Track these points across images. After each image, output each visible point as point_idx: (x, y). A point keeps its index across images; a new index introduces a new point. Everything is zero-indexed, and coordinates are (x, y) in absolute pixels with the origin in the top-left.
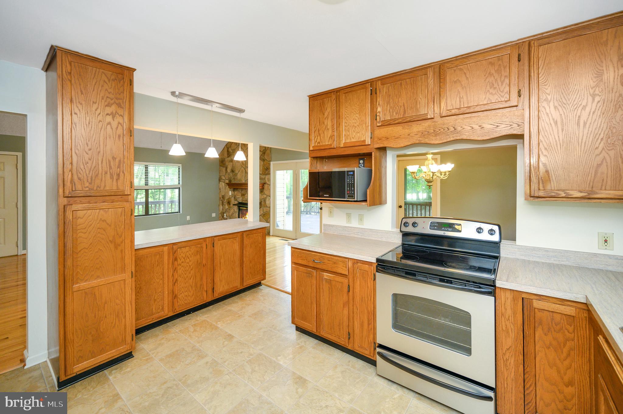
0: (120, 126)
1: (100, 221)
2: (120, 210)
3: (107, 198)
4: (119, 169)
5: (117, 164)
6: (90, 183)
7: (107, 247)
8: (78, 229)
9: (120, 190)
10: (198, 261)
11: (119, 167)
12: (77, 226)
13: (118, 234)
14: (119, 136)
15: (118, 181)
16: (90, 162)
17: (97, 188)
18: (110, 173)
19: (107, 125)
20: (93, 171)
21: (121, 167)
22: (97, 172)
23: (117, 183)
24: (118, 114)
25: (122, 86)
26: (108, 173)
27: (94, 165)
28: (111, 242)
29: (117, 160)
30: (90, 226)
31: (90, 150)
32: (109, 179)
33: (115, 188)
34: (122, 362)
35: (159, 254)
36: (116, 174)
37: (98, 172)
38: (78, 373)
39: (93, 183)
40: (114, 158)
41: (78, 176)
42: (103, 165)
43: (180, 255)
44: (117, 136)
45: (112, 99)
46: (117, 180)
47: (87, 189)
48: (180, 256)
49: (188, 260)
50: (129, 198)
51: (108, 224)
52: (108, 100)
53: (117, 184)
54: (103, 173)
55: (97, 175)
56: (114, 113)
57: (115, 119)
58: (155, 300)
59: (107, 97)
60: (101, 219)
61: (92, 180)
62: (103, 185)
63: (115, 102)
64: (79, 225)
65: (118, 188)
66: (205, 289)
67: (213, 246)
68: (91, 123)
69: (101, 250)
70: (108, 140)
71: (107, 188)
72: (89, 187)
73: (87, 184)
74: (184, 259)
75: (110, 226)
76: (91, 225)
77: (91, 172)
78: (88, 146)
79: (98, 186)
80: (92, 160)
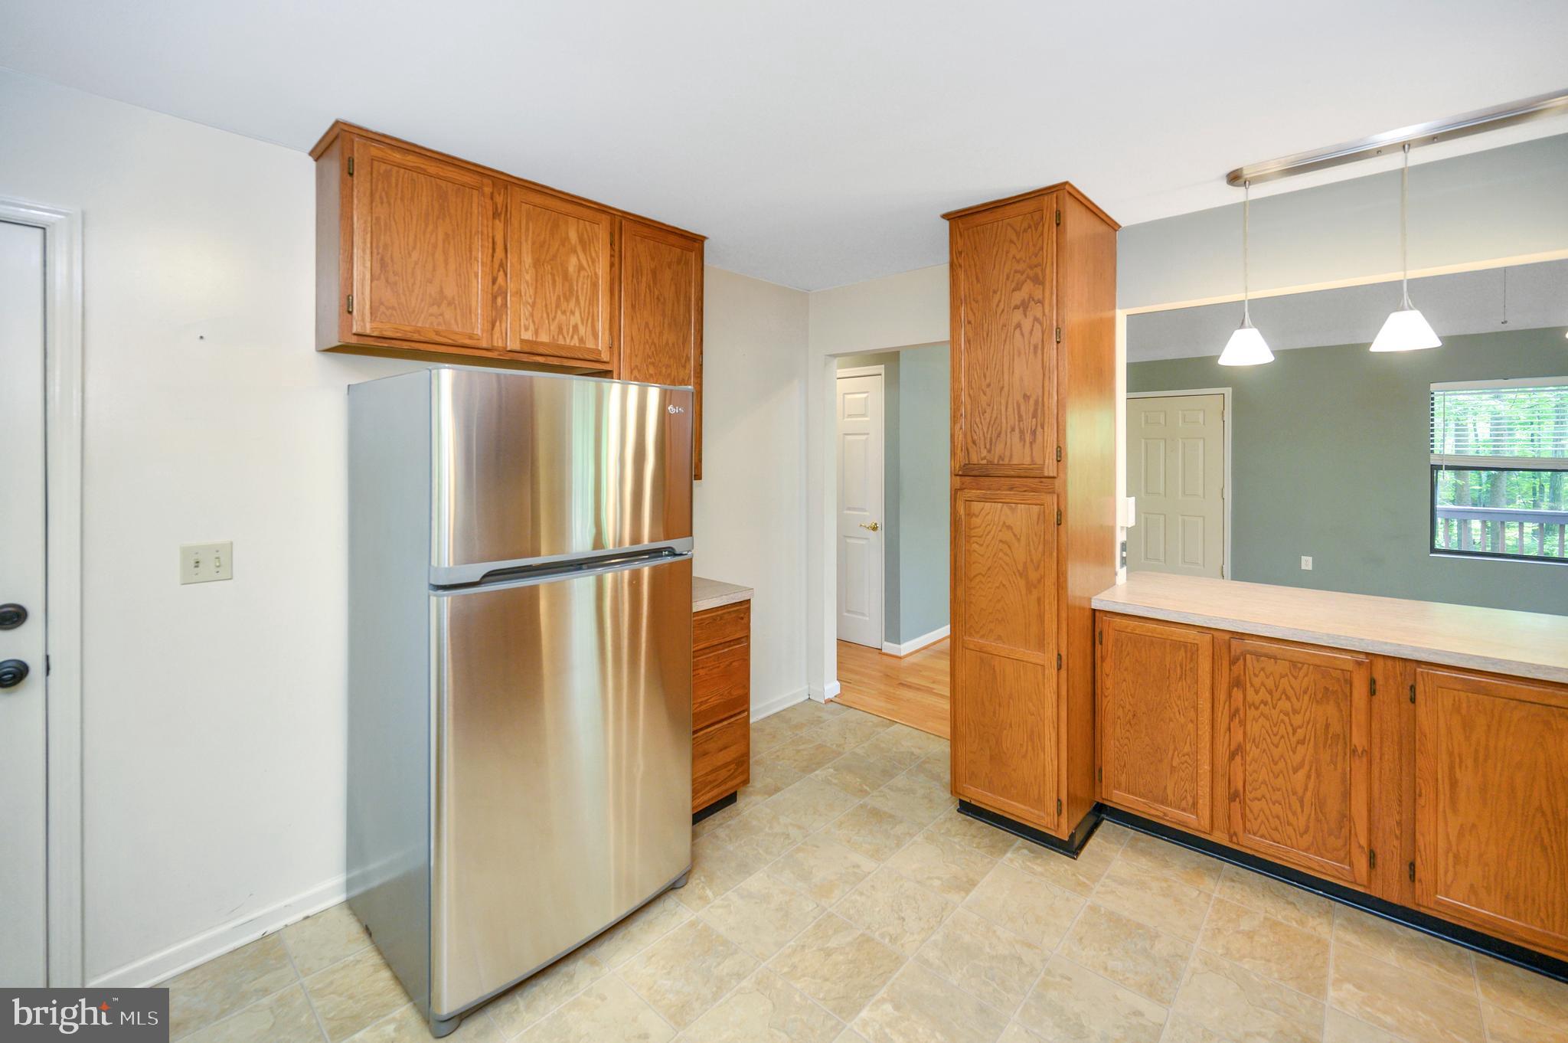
0: (1037, 326)
1: (1003, 526)
2: (1036, 508)
3: (1017, 481)
4: (1034, 420)
5: (1032, 409)
6: (989, 451)
7: (1014, 583)
8: (974, 536)
9: (1035, 466)
10: (1327, 726)
11: (1034, 416)
12: (971, 529)
13: (1032, 561)
14: (1036, 347)
15: (1034, 446)
16: (988, 411)
17: (998, 461)
18: (1020, 428)
19: (1014, 331)
20: (992, 427)
21: (1039, 416)
22: (999, 429)
23: (1032, 449)
24: (1033, 300)
25: (1040, 236)
26: (1017, 430)
27: (994, 416)
28: (1021, 575)
29: (1032, 401)
30: (987, 535)
31: (989, 385)
32: (1018, 440)
33: (1027, 460)
34: (1052, 849)
35: (1186, 647)
36: (1029, 431)
37: (1001, 427)
38: (973, 802)
39: (993, 452)
40: (1026, 397)
41: (972, 437)
42: (1008, 413)
43: (1256, 675)
44: (1032, 348)
45: (1022, 273)
46: (1031, 443)
47: (984, 462)
48: (1257, 681)
49: (1284, 704)
50: (1057, 484)
51: (1015, 535)
52: (1018, 276)
53: (1032, 453)
54: (1009, 431)
55: (999, 435)
56: (1026, 300)
57: (1028, 313)
58: (1173, 769)
59: (1016, 272)
60: (1004, 523)
61: (991, 444)
62: (1007, 454)
63: (1028, 277)
64: (974, 528)
65: (1033, 462)
66: (1363, 842)
67: (1413, 700)
68: (990, 333)
69: (1004, 585)
70: (1016, 361)
71: (1015, 461)
72: (987, 458)
73: (984, 453)
74: (1270, 693)
75: (1019, 540)
76: (989, 532)
77: (990, 428)
78: (985, 379)
79: (1000, 457)
80: (992, 405)
